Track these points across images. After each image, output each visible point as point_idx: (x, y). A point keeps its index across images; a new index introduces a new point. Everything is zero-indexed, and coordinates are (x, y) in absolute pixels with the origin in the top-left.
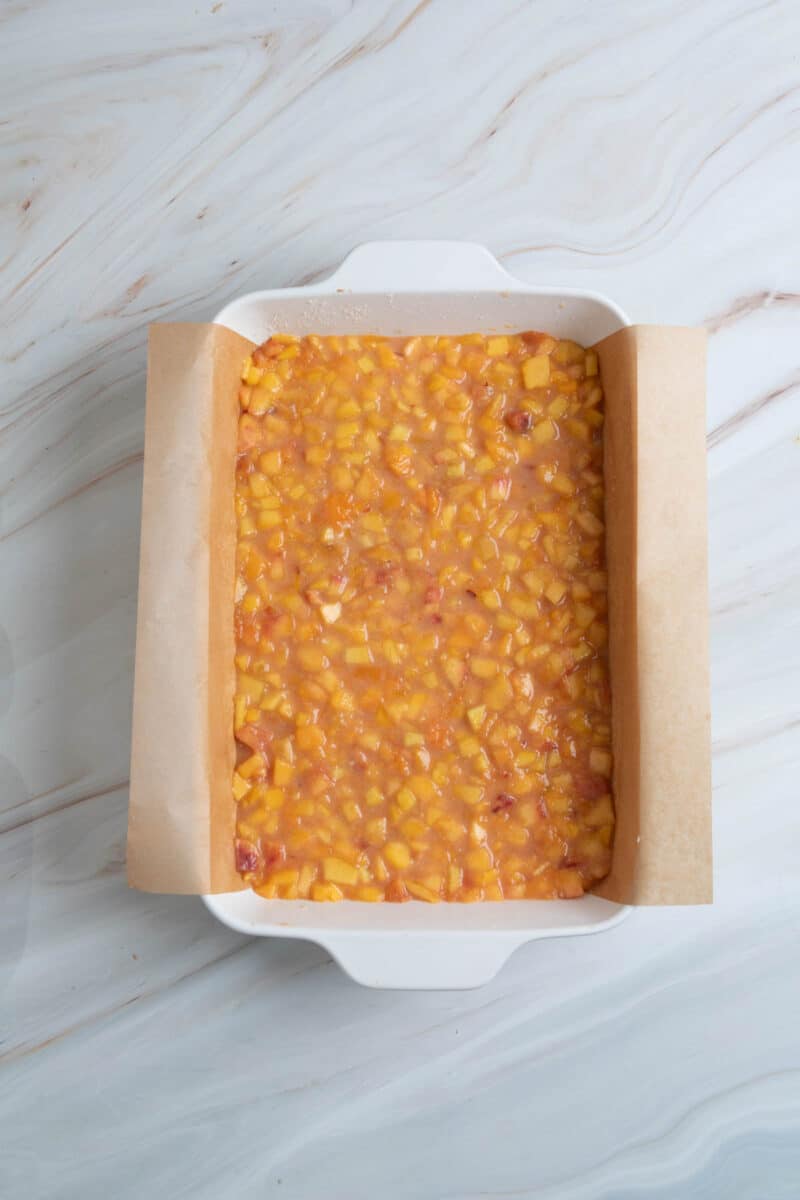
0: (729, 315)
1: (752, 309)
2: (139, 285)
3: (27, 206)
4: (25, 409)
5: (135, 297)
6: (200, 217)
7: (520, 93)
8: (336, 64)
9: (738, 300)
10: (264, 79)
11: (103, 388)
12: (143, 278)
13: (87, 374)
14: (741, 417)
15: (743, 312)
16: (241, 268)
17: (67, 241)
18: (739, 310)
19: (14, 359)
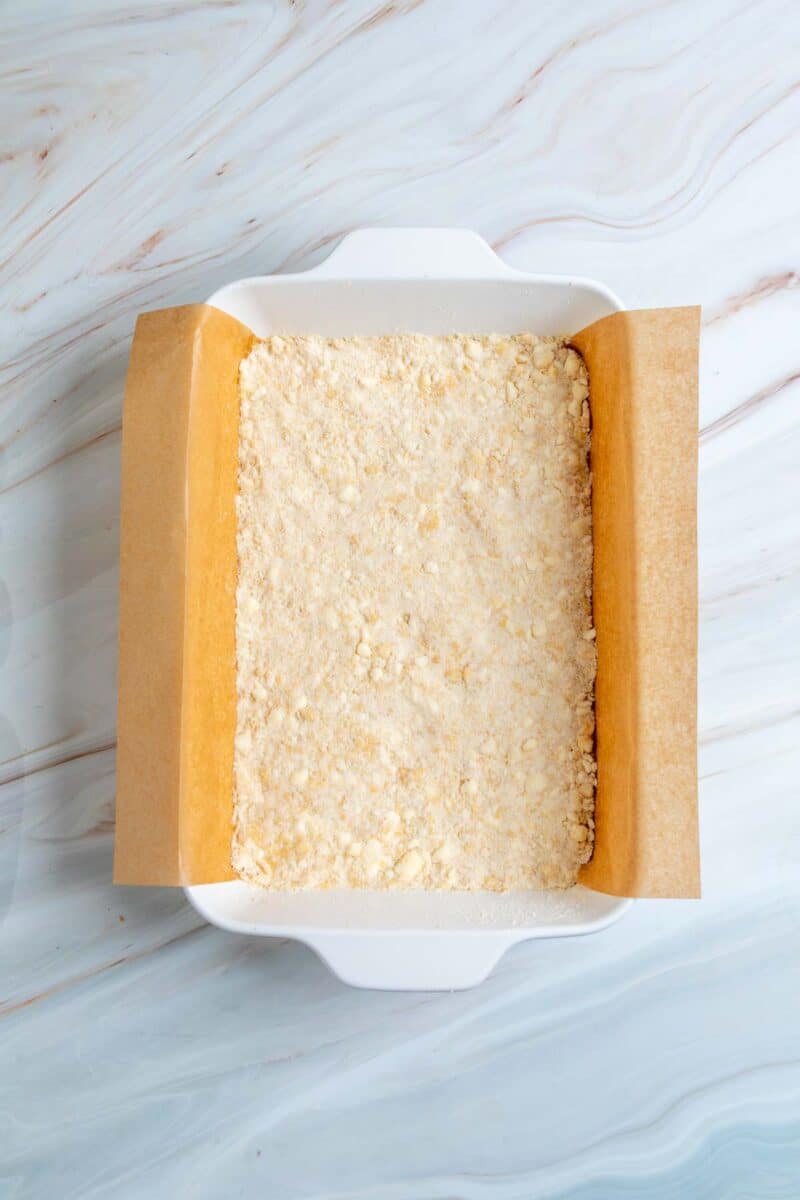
0: (753, 294)
1: (777, 288)
2: (154, 240)
3: (45, 155)
4: (34, 360)
5: (150, 252)
6: (219, 174)
7: (548, 61)
8: (364, 24)
9: (761, 280)
10: (288, 38)
11: (114, 342)
12: (159, 233)
13: (97, 328)
14: (760, 398)
15: (765, 293)
16: (257, 228)
17: (83, 192)
18: (763, 290)
19: (25, 309)
